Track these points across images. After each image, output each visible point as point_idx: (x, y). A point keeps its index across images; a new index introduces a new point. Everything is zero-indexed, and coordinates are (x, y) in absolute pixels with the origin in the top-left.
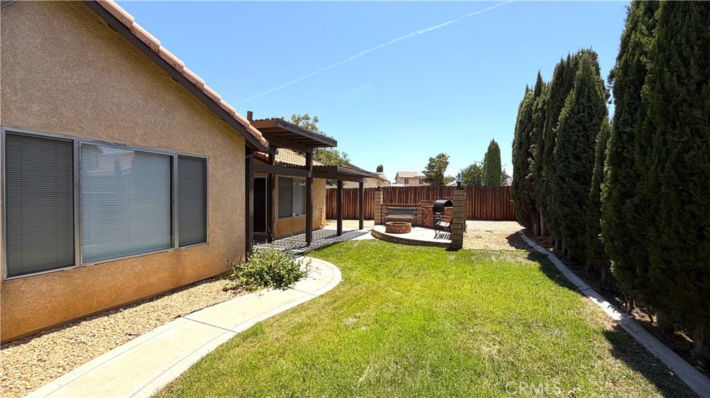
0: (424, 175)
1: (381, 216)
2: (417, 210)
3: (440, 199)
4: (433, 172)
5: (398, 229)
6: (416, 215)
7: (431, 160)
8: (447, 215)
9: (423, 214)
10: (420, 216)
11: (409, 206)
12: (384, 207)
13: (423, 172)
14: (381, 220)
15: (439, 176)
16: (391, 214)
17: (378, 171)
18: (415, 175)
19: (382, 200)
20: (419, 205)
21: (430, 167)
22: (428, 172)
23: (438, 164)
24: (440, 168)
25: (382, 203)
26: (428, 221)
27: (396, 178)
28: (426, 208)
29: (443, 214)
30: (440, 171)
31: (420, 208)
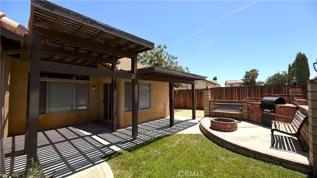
0: (242, 81)
1: (210, 110)
2: (242, 106)
3: (267, 96)
4: (249, 79)
5: (223, 126)
6: (241, 110)
7: (247, 72)
8: (281, 113)
9: (248, 109)
10: (246, 111)
11: (234, 102)
12: (211, 103)
13: (242, 80)
14: (210, 113)
15: (253, 81)
16: (218, 108)
17: (214, 80)
18: (237, 82)
19: (210, 97)
20: (244, 102)
21: (246, 76)
22: (245, 80)
23: (251, 76)
24: (253, 77)
25: (210, 99)
26: (254, 116)
27: (225, 84)
28: (252, 104)
29: (274, 112)
30: (253, 79)
31: (245, 104)
